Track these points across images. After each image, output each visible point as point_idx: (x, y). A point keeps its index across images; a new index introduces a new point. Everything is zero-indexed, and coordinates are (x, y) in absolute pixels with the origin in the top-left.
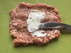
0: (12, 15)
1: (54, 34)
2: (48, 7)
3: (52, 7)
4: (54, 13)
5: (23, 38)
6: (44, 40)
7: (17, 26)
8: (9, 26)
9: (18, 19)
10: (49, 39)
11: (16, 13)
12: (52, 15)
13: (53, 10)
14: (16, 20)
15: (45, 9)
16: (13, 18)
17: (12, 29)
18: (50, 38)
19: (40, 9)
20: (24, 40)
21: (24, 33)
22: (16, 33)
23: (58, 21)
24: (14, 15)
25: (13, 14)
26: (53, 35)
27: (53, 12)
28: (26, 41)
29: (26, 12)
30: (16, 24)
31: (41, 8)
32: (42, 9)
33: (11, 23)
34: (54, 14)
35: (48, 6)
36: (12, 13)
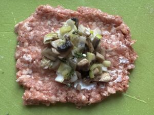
0: (21, 35)
1: (114, 85)
2: (105, 18)
3: (117, 20)
4: (119, 34)
5: (44, 90)
6: (90, 97)
7: (32, 62)
8: (13, 59)
9: (34, 46)
10: (101, 95)
11: (31, 31)
12: (114, 39)
13: (118, 27)
14: (30, 47)
15: (99, 23)
16: (23, 42)
17: (20, 68)
18: (104, 94)
19: (88, 22)
20: (47, 94)
21: (47, 79)
22: (29, 76)
23: (127, 54)
24: (26, 36)
25: (23, 34)
26: (112, 87)
27: (117, 31)
28: (50, 96)
29: (53, 28)
30: (28, 58)
31: (89, 20)
32: (90, 23)
33: (17, 55)
34: (118, 36)
35: (107, 17)
36: (22, 30)
